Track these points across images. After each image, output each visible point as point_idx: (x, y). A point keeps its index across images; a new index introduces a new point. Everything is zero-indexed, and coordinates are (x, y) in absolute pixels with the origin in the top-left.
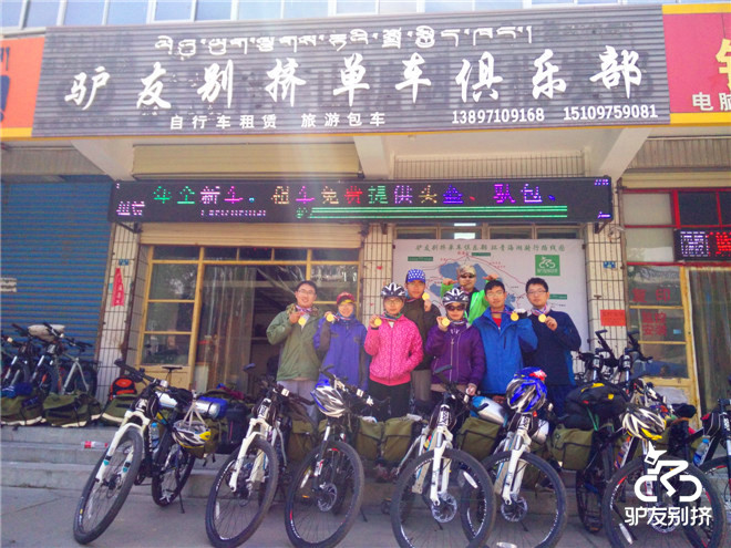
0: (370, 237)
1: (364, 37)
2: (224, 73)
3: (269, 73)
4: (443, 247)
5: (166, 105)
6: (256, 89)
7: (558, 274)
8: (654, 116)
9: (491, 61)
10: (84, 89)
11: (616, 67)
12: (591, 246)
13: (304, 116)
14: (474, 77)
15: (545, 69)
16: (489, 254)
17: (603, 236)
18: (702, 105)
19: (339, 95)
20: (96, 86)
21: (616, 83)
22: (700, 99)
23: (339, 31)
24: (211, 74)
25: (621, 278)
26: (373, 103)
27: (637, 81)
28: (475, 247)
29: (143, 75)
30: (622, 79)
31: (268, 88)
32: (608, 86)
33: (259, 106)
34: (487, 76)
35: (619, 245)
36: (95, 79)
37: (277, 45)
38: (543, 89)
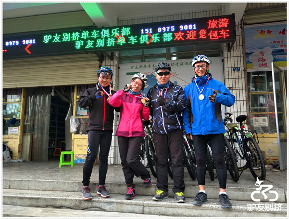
0: (104, 62)
4: (145, 66)
12: (226, 60)
25: (243, 77)
35: (242, 58)
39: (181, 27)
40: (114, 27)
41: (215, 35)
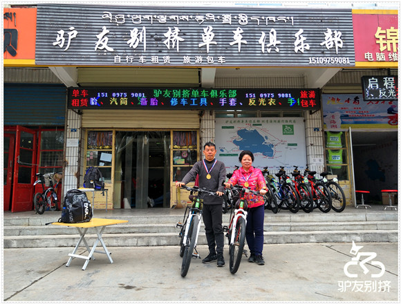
0: (204, 117)
1: (213, 17)
2: (141, 33)
3: (164, 34)
4: (239, 121)
5: (111, 49)
6: (158, 42)
7: (293, 134)
8: (348, 63)
9: (275, 33)
10: (63, 39)
12: (308, 121)
13: (184, 57)
14: (267, 40)
15: (300, 38)
16: (261, 125)
17: (313, 116)
18: (369, 58)
19: (202, 47)
20: (70, 37)
21: (331, 46)
22: (368, 55)
23: (200, 14)
24: (134, 33)
25: (322, 136)
26: (219, 51)
27: (341, 46)
28: (254, 121)
29: (97, 33)
30: (334, 45)
31: (165, 42)
32: (328, 48)
33: (160, 52)
34: (273, 40)
35: (320, 120)
36: (70, 33)
37: (168, 19)
38: (300, 47)
39: (279, 95)
40: (222, 89)
41: (306, 103)
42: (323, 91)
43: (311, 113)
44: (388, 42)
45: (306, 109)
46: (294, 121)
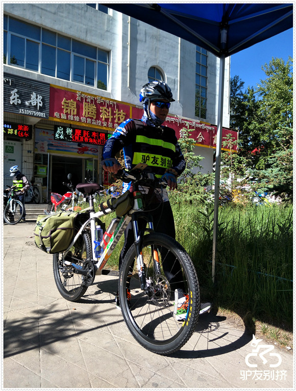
7: (13, 153)
8: (45, 116)
11: (35, 100)
12: (24, 145)
15: (15, 95)
17: (29, 142)
18: (57, 116)
21: (35, 104)
22: (57, 114)
25: (33, 156)
27: (41, 105)
30: (37, 104)
32: (33, 105)
35: (33, 145)
38: (14, 101)
41: (22, 134)
42: (36, 126)
43: (27, 140)
44: (69, 109)
45: (22, 138)
46: (15, 144)
